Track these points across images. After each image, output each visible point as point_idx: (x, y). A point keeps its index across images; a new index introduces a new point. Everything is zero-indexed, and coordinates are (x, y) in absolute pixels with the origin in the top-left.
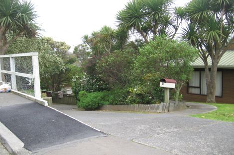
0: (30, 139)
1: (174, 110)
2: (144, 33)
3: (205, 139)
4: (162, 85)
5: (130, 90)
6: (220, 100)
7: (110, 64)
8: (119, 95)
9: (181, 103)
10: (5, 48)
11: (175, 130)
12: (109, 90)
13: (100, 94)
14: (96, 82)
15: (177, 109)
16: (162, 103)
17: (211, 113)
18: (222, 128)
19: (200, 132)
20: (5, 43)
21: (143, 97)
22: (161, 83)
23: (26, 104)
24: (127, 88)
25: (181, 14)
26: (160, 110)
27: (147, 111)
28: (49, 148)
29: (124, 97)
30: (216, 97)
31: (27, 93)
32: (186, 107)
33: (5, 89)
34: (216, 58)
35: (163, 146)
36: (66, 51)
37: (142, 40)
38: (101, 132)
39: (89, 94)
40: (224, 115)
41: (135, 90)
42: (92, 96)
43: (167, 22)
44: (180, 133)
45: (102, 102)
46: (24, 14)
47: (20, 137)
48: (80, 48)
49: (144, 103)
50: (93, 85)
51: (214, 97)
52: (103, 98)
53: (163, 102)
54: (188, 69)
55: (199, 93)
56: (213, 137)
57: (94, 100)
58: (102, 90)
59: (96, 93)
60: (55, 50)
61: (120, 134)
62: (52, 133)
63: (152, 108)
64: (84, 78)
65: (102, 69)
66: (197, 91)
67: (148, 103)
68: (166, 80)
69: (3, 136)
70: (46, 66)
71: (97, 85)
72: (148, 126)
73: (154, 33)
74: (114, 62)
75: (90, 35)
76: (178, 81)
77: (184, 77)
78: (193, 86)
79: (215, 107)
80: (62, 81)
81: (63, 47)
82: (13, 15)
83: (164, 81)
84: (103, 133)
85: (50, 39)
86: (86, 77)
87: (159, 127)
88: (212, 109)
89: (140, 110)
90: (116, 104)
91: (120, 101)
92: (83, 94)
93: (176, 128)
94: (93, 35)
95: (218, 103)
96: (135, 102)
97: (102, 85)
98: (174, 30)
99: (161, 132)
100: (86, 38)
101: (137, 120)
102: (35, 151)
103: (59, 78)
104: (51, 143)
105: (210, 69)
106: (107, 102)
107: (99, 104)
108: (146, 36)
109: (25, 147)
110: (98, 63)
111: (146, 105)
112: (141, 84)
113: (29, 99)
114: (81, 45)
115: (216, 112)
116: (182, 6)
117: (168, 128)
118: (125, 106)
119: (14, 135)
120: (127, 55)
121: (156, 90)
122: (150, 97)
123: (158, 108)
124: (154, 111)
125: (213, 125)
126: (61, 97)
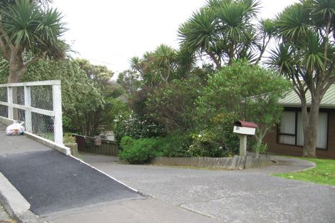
0: (40, 199)
1: (252, 167)
2: (216, 56)
3: (284, 207)
4: (236, 130)
5: (193, 137)
6: (323, 154)
7: (166, 99)
8: (178, 143)
9: (263, 157)
10: (20, 74)
11: (244, 193)
12: (164, 137)
13: (151, 142)
14: (146, 123)
15: (257, 164)
16: (236, 156)
17: (305, 172)
18: (312, 193)
19: (279, 197)
20: (21, 67)
21: (211, 147)
22: (235, 127)
23: (42, 152)
24: (189, 134)
25: (269, 29)
26: (233, 166)
27: (214, 167)
28: (63, 212)
29: (184, 147)
30: (317, 149)
31: (45, 137)
32: (271, 163)
33: (16, 130)
34: (318, 94)
35: (220, 214)
36: (107, 80)
37: (212, 66)
38: (138, 192)
39: (135, 141)
40: (324, 175)
41: (200, 136)
42: (140, 144)
43: (249, 41)
44: (250, 198)
45: (154, 152)
46: (47, 27)
47: (26, 196)
48: (127, 75)
49: (211, 156)
50: (142, 128)
51: (314, 149)
52: (156, 148)
53: (238, 154)
54: (276, 108)
55: (294, 143)
56: (296, 205)
57: (143, 149)
58: (155, 135)
59: (145, 139)
60: (92, 77)
61: (165, 196)
62: (70, 192)
63: (222, 163)
64: (131, 117)
65: (155, 105)
66: (291, 141)
67: (218, 155)
68: (243, 123)
69: (4, 194)
70: (77, 100)
71: (148, 128)
72: (207, 187)
73: (231, 55)
74: (172, 96)
75: (141, 57)
76: (260, 126)
77: (269, 119)
78: (286, 132)
79: (313, 163)
80: (101, 122)
81: (104, 73)
82: (31, 28)
83: (239, 124)
84: (141, 194)
85: (85, 62)
86: (133, 117)
87: (223, 189)
88: (308, 167)
89: (205, 165)
90: (174, 156)
91: (179, 152)
92: (127, 141)
93: (246, 190)
94: (145, 56)
95: (319, 158)
96: (199, 154)
97: (154, 128)
98: (260, 52)
99: (223, 196)
100: (135, 60)
101: (194, 178)
102: (43, 216)
103: (96, 118)
104: (67, 205)
105: (308, 109)
106: (161, 153)
107: (148, 155)
108: (219, 59)
109: (31, 210)
110: (149, 97)
111: (214, 158)
112: (209, 128)
113: (46, 144)
114: (128, 71)
115: (313, 171)
116: (271, 18)
117: (235, 191)
118: (185, 159)
119: (18, 193)
120: (191, 87)
121: (228, 138)
122: (221, 148)
123: (230, 163)
124: (224, 167)
125: (300, 189)
126: (99, 144)
